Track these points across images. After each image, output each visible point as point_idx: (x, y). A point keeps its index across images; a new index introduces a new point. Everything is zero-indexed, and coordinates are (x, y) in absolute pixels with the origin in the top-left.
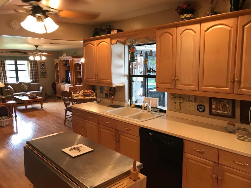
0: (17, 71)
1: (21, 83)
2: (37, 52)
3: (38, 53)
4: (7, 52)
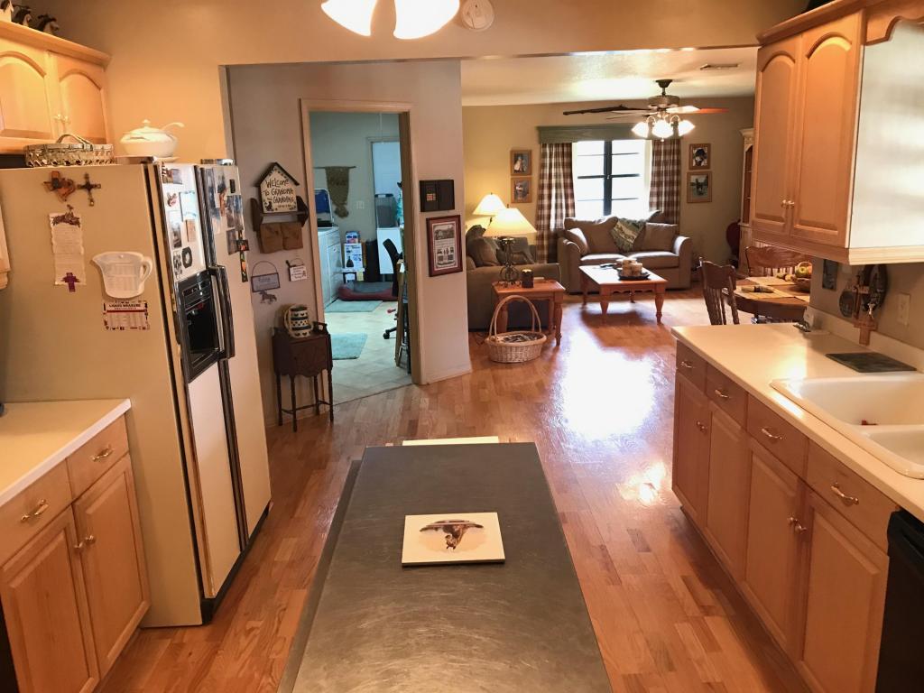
0: (608, 177)
1: (615, 220)
2: (661, 106)
3: (665, 109)
4: (582, 112)
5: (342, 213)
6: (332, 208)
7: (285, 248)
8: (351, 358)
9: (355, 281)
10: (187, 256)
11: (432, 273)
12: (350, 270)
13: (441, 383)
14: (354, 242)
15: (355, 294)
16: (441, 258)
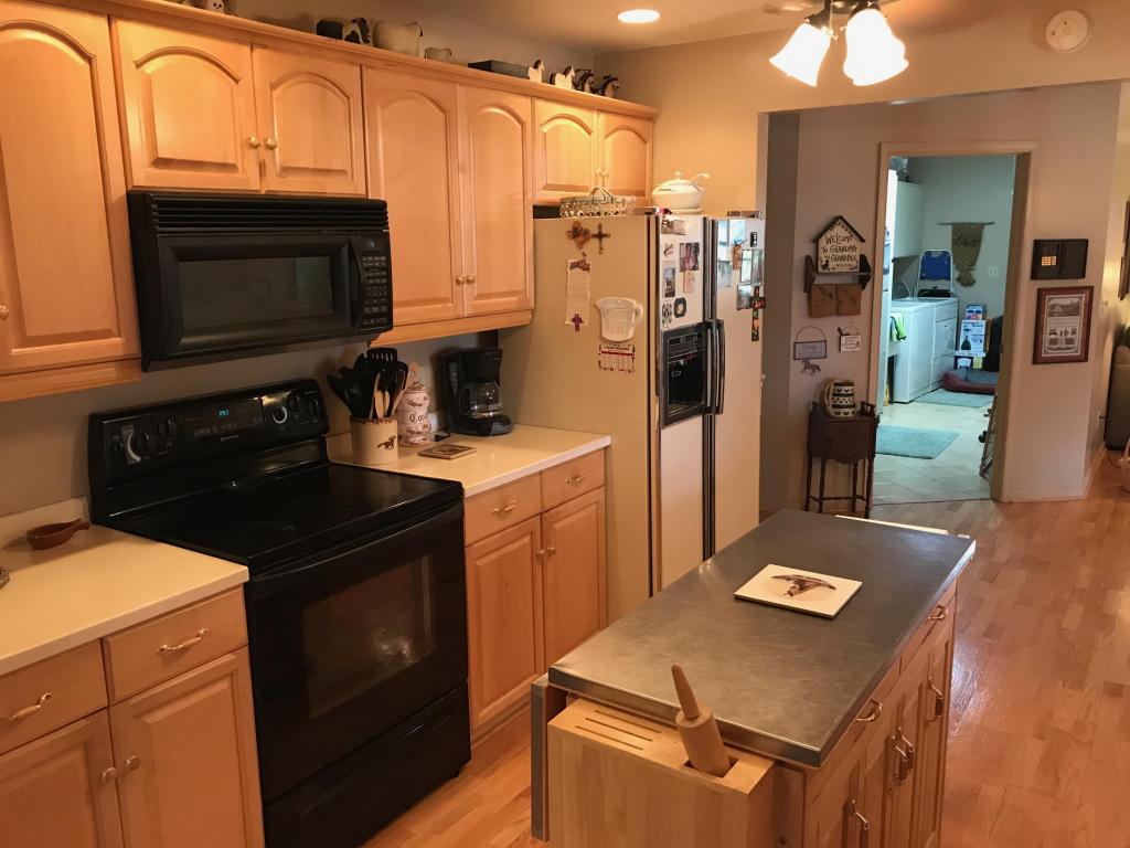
5: (966, 281)
6: (954, 273)
7: (838, 313)
8: (924, 458)
9: (970, 369)
10: (681, 307)
11: (1036, 360)
12: (966, 353)
13: (1031, 504)
14: (977, 319)
15: (966, 384)
16: (1054, 342)
